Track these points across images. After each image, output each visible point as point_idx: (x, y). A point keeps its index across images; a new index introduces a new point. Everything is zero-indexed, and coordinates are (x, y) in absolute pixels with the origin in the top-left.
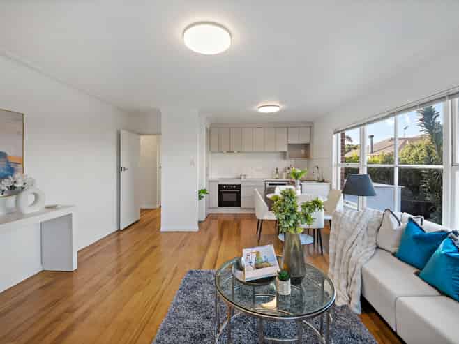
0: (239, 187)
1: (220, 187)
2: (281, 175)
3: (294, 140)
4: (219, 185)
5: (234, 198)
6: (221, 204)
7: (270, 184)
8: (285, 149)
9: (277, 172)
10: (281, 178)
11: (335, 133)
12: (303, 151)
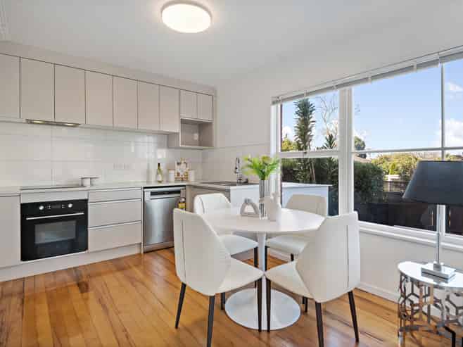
0: (82, 205)
1: (27, 209)
2: (167, 176)
4: (24, 206)
7: (153, 194)
8: (176, 128)
9: (160, 171)
10: (168, 182)
11: (274, 103)
12: (196, 136)
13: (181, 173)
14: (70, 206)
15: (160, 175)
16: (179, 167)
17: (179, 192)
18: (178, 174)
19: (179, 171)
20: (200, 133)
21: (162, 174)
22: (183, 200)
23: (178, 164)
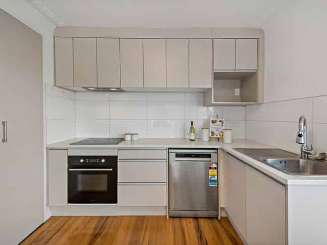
0: (112, 161)
1: (73, 161)
3: (227, 66)
4: (70, 158)
5: (102, 185)
6: (75, 197)
7: (178, 155)
8: (208, 83)
9: (192, 128)
10: (201, 142)
12: (237, 92)
13: (216, 133)
14: (103, 161)
15: (193, 134)
16: (214, 126)
17: (209, 156)
18: (213, 133)
19: (214, 131)
20: (241, 87)
21: (194, 133)
22: (214, 166)
23: (213, 122)
